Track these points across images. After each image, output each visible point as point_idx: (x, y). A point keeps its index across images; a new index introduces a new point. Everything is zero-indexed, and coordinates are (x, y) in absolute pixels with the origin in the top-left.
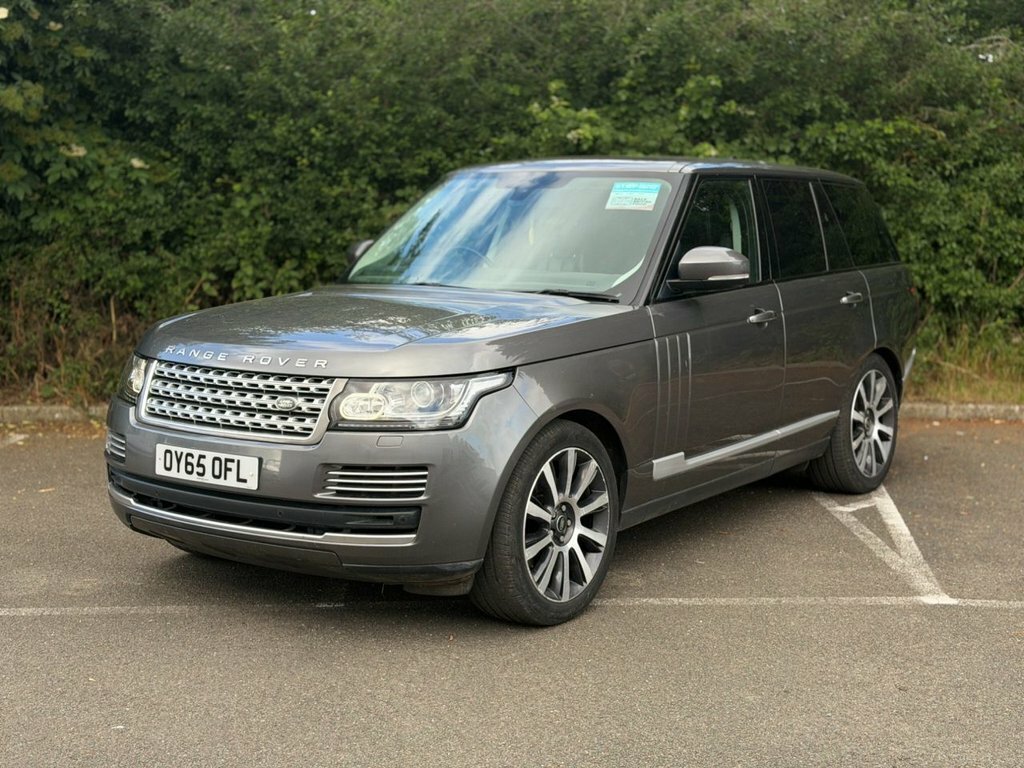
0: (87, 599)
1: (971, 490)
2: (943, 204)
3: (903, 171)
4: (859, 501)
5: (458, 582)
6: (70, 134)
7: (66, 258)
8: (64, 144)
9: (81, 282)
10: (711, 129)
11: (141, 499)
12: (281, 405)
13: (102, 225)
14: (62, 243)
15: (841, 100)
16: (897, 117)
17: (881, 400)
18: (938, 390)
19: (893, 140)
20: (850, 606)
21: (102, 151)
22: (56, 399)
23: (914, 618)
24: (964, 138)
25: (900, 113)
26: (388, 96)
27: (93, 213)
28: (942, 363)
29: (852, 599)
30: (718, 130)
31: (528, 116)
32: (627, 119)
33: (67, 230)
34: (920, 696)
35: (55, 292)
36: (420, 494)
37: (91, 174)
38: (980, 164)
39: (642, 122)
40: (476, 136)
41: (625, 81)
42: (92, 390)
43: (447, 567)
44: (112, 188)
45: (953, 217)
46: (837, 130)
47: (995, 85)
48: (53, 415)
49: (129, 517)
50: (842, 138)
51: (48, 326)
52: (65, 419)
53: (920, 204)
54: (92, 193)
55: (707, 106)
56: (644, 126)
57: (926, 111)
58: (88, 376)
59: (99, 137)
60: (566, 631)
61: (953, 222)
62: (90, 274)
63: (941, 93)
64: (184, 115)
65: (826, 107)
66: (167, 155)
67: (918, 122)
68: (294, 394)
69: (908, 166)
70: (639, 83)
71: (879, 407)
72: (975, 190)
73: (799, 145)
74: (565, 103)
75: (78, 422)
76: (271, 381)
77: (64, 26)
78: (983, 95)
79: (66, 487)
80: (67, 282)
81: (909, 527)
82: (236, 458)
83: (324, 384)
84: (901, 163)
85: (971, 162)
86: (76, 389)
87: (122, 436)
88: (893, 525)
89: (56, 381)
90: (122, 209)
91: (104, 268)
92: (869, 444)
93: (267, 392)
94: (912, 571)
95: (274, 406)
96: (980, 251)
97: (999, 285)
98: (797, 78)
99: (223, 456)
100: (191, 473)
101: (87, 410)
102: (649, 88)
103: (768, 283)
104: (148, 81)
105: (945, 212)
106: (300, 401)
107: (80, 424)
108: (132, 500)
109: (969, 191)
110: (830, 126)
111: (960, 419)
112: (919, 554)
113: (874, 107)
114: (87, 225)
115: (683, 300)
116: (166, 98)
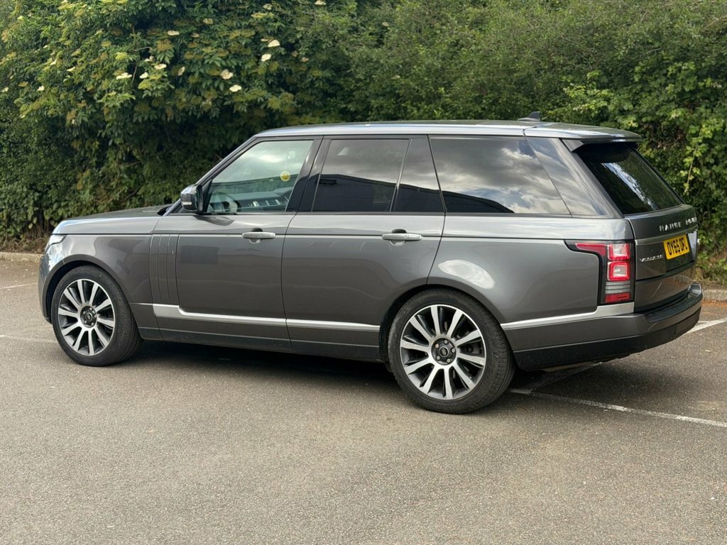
77: (310, 59)
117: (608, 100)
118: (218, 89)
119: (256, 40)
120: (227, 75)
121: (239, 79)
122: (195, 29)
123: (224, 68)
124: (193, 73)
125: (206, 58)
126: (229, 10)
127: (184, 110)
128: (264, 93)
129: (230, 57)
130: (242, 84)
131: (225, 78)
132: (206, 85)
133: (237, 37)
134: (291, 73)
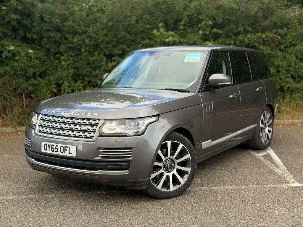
0: (20, 193)
1: (297, 148)
2: (280, 58)
3: (268, 49)
4: (263, 152)
5: (142, 185)
6: (9, 42)
7: (9, 81)
8: (7, 45)
9: (14, 89)
10: (209, 37)
11: (37, 159)
12: (83, 129)
13: (20, 71)
14: (8, 76)
15: (249, 27)
16: (266, 32)
17: (268, 120)
18: (280, 116)
19: (265, 39)
20: (269, 188)
21: (19, 48)
22: (7, 125)
23: (290, 192)
24: (286, 38)
25: (266, 31)
26: (109, 29)
27: (17, 67)
28: (281, 107)
29: (268, 185)
30: (211, 37)
31: (152, 34)
32: (183, 35)
33: (9, 72)
34: (299, 219)
35: (6, 92)
36: (130, 157)
37: (16, 55)
38: (291, 46)
39: (188, 35)
40: (136, 41)
41: (182, 23)
42: (18, 122)
43: (139, 180)
44: (23, 59)
45: (283, 63)
46: (248, 37)
47: (295, 22)
48: (6, 130)
49: (33, 165)
50: (249, 39)
51: (3, 102)
52: (10, 132)
53: (273, 59)
54: (17, 61)
55: (208, 30)
56: (188, 37)
57: (274, 30)
58: (17, 118)
59: (18, 43)
60: (179, 200)
61: (284, 64)
62: (16, 86)
63: (279, 24)
64: (45, 36)
65: (245, 30)
66: (40, 48)
67: (272, 34)
68: (87, 125)
69: (269, 47)
70: (187, 23)
71: (268, 122)
72: (290, 54)
73: (236, 41)
74: (164, 30)
75: (14, 133)
76: (79, 121)
77: (7, 8)
78: (292, 25)
79: (12, 154)
80: (9, 89)
81: (281, 160)
82: (68, 146)
83: (97, 121)
84: (267, 46)
85: (288, 45)
86: (13, 122)
87: (30, 139)
88: (276, 160)
89: (7, 120)
90: (26, 65)
91: (21, 84)
92: (265, 134)
93: (78, 124)
94: (285, 175)
95: (81, 129)
96: (292, 73)
97: (298, 83)
98: (235, 21)
99: (64, 146)
100: (53, 151)
101: (17, 129)
102: (189, 25)
103: (235, 85)
104: (34, 26)
105: (281, 61)
106: (89, 127)
107: (15, 133)
108: (33, 160)
109: (288, 55)
110: (245, 35)
111: (288, 124)
112: (286, 169)
113: (259, 29)
114: (15, 71)
115: (210, 91)
116: (39, 31)
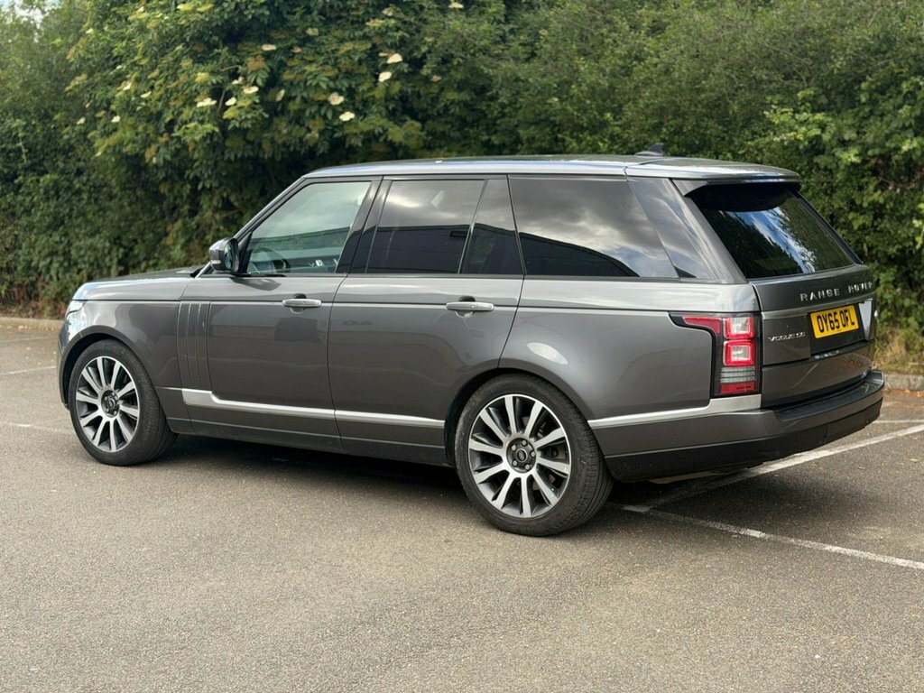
77: (443, 78)
117: (823, 127)
118: (325, 117)
119: (373, 54)
120: (337, 100)
121: (353, 104)
122: (296, 41)
123: (332, 90)
124: (295, 98)
125: (309, 77)
126: (340, 18)
127: (284, 144)
128: (384, 122)
129: (340, 77)
130: (356, 111)
131: (333, 103)
132: (311, 113)
133: (349, 52)
134: (419, 96)
